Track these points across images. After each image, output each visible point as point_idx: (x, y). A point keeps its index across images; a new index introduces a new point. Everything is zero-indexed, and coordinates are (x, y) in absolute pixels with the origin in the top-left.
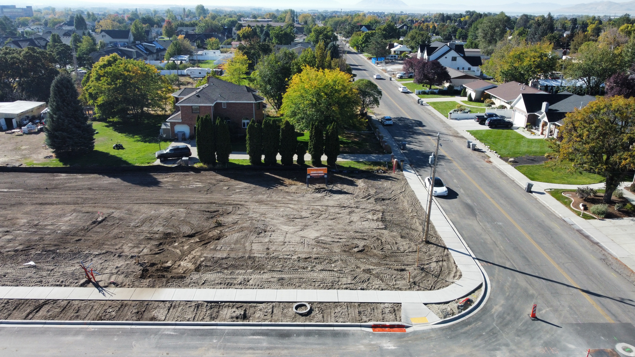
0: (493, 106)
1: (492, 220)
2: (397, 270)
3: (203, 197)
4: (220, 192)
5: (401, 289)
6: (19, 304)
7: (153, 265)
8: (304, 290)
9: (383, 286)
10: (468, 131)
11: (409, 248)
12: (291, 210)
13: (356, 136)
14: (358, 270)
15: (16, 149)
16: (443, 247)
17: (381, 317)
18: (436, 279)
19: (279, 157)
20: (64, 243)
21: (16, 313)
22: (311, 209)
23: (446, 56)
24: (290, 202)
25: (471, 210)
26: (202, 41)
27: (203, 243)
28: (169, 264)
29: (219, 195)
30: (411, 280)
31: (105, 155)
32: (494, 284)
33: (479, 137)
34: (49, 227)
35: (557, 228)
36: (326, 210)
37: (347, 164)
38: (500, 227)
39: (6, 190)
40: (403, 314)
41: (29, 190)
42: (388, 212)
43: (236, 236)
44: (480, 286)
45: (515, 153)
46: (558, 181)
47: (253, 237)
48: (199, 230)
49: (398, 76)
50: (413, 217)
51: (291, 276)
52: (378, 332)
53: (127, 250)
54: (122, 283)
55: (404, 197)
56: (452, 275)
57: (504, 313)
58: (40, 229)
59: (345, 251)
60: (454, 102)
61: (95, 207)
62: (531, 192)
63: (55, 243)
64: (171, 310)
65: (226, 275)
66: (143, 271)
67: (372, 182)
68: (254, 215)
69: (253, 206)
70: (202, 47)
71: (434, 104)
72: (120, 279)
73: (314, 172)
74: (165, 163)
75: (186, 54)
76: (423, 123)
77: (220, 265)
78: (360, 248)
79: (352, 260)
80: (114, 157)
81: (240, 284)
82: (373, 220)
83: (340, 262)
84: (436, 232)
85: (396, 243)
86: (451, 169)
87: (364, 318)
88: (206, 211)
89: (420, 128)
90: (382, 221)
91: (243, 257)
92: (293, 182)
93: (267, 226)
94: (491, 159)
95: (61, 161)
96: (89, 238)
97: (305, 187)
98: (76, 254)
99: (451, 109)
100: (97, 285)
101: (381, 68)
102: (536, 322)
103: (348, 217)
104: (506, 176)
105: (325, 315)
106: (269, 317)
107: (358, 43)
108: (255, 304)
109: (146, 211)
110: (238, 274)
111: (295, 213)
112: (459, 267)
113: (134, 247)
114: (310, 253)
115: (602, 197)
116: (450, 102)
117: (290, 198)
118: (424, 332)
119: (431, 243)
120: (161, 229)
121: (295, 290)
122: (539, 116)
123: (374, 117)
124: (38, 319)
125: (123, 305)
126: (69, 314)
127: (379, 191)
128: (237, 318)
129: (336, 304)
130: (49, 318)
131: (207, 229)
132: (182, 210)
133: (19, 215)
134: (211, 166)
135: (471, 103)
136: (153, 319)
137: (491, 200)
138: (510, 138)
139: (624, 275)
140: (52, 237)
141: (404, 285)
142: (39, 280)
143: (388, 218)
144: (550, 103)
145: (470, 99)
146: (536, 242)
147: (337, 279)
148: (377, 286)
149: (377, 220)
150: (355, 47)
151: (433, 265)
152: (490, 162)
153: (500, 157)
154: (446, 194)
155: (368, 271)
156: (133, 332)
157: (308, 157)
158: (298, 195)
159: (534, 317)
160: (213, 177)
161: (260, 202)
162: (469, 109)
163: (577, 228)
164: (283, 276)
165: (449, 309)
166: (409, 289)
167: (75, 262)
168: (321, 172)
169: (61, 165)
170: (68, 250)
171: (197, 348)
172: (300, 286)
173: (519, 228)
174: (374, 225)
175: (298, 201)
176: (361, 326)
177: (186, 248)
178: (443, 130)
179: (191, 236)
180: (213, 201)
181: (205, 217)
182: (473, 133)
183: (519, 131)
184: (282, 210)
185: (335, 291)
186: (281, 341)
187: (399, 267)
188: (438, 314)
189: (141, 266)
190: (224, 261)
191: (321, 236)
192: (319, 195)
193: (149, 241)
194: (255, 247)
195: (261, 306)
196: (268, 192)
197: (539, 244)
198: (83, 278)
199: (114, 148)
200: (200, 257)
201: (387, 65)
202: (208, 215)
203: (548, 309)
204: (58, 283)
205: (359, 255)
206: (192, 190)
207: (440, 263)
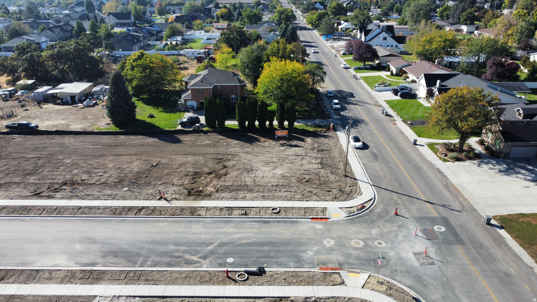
0: (408, 80)
1: (386, 162)
2: (327, 191)
3: (213, 150)
4: (222, 146)
5: (328, 201)
6: (130, 209)
7: (192, 189)
8: (275, 202)
9: (318, 199)
10: (385, 101)
11: (335, 179)
12: (266, 157)
13: (307, 106)
14: (305, 191)
15: (85, 118)
16: (353, 178)
17: (316, 214)
18: (347, 196)
19: (257, 123)
20: (140, 178)
21: (129, 213)
22: (278, 157)
23: (379, 36)
24: (265, 153)
25: (375, 156)
26: (190, 23)
27: (217, 177)
28: (201, 189)
29: (222, 148)
30: (334, 196)
31: (144, 122)
32: (379, 198)
33: (392, 105)
34: (127, 169)
35: (425, 167)
36: (287, 158)
37: (301, 127)
38: (391, 167)
39: (92, 147)
40: (327, 213)
41: (106, 146)
42: (325, 158)
43: (236, 173)
44: (372, 199)
45: (413, 118)
46: (435, 137)
47: (245, 174)
48: (214, 170)
49: (342, 52)
50: (339, 162)
51: (269, 194)
52: (314, 221)
53: (175, 181)
54: (179, 198)
55: (335, 149)
56: (357, 193)
57: (381, 212)
58: (123, 170)
59: (298, 181)
60: (380, 76)
61: (149, 157)
62: (416, 145)
63: (135, 178)
64: (208, 211)
65: (233, 194)
66: (188, 192)
67: (316, 139)
68: (245, 161)
69: (243, 155)
70: (190, 27)
71: (365, 78)
72: (177, 196)
73: (280, 133)
74: (184, 128)
75: (178, 35)
76: (354, 94)
77: (229, 189)
78: (307, 180)
79: (302, 186)
80: (149, 124)
81: (242, 198)
82: (315, 163)
83: (295, 187)
84: (352, 170)
85: (328, 177)
86: (368, 130)
87: (307, 215)
88: (215, 159)
89: (352, 99)
90: (321, 164)
91: (241, 185)
92: (267, 140)
93: (253, 167)
94: (396, 122)
95: (117, 126)
96: (152, 175)
97: (274, 143)
98: (148, 184)
99: (377, 82)
100: (166, 199)
101: (330, 44)
102: (397, 216)
103: (300, 161)
104: (403, 134)
105: (287, 214)
106: (258, 214)
107: (312, 21)
108: (250, 208)
109: (180, 159)
110: (240, 194)
111: (269, 160)
112: (362, 190)
113: (179, 180)
114: (278, 182)
115: (458, 147)
116: (377, 76)
117: (265, 150)
118: (337, 221)
119: (348, 177)
120: (192, 170)
121: (271, 201)
122: (434, 90)
123: (321, 90)
124: (142, 215)
125: (182, 209)
126: (156, 213)
127: (320, 145)
128: (242, 215)
129: (293, 208)
130: (147, 215)
131: (218, 169)
132: (201, 158)
133: (107, 162)
134: (214, 129)
135: (393, 77)
136: (199, 215)
137: (389, 150)
138: (412, 106)
139: (454, 193)
140: (131, 175)
141: (330, 199)
142: (135, 197)
143: (324, 162)
144: (442, 81)
145: (392, 74)
146: (409, 175)
147: (293, 196)
148: (315, 199)
149: (318, 163)
150: (310, 24)
151: (348, 188)
152: (395, 124)
153: (403, 121)
154: (361, 147)
155: (311, 192)
156: (191, 221)
157: (275, 123)
158: (270, 148)
159: (396, 214)
160: (216, 137)
161: (247, 153)
162: (389, 83)
163: (437, 167)
164: (264, 194)
165: (352, 210)
166: (332, 201)
167: (149, 188)
168: (284, 133)
169: (117, 130)
170: (143, 182)
171: (224, 228)
172: (273, 200)
173: (402, 167)
174: (316, 166)
175: (270, 152)
176: (305, 218)
177: (208, 180)
178: (369, 101)
179: (210, 173)
180: (219, 152)
181: (216, 162)
182: (388, 102)
183: (420, 101)
184: (261, 157)
185: (293, 202)
186: (265, 225)
187: (328, 190)
188: (346, 213)
189: (187, 190)
190: (231, 187)
191: (285, 173)
192: (283, 148)
193: (187, 176)
194: (247, 179)
195: (254, 209)
196: (251, 146)
197: (411, 177)
198: (158, 196)
199: (148, 117)
200: (217, 185)
201: (335, 41)
202: (217, 161)
203: (405, 210)
204: (146, 199)
205: (306, 183)
206: (205, 145)
207: (351, 188)
